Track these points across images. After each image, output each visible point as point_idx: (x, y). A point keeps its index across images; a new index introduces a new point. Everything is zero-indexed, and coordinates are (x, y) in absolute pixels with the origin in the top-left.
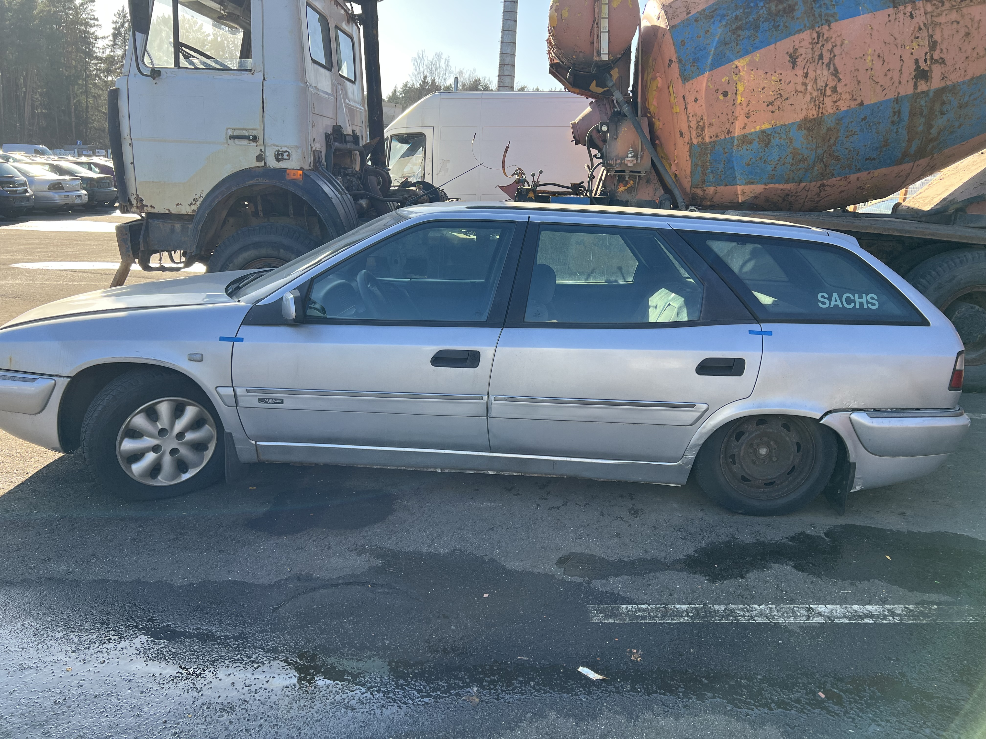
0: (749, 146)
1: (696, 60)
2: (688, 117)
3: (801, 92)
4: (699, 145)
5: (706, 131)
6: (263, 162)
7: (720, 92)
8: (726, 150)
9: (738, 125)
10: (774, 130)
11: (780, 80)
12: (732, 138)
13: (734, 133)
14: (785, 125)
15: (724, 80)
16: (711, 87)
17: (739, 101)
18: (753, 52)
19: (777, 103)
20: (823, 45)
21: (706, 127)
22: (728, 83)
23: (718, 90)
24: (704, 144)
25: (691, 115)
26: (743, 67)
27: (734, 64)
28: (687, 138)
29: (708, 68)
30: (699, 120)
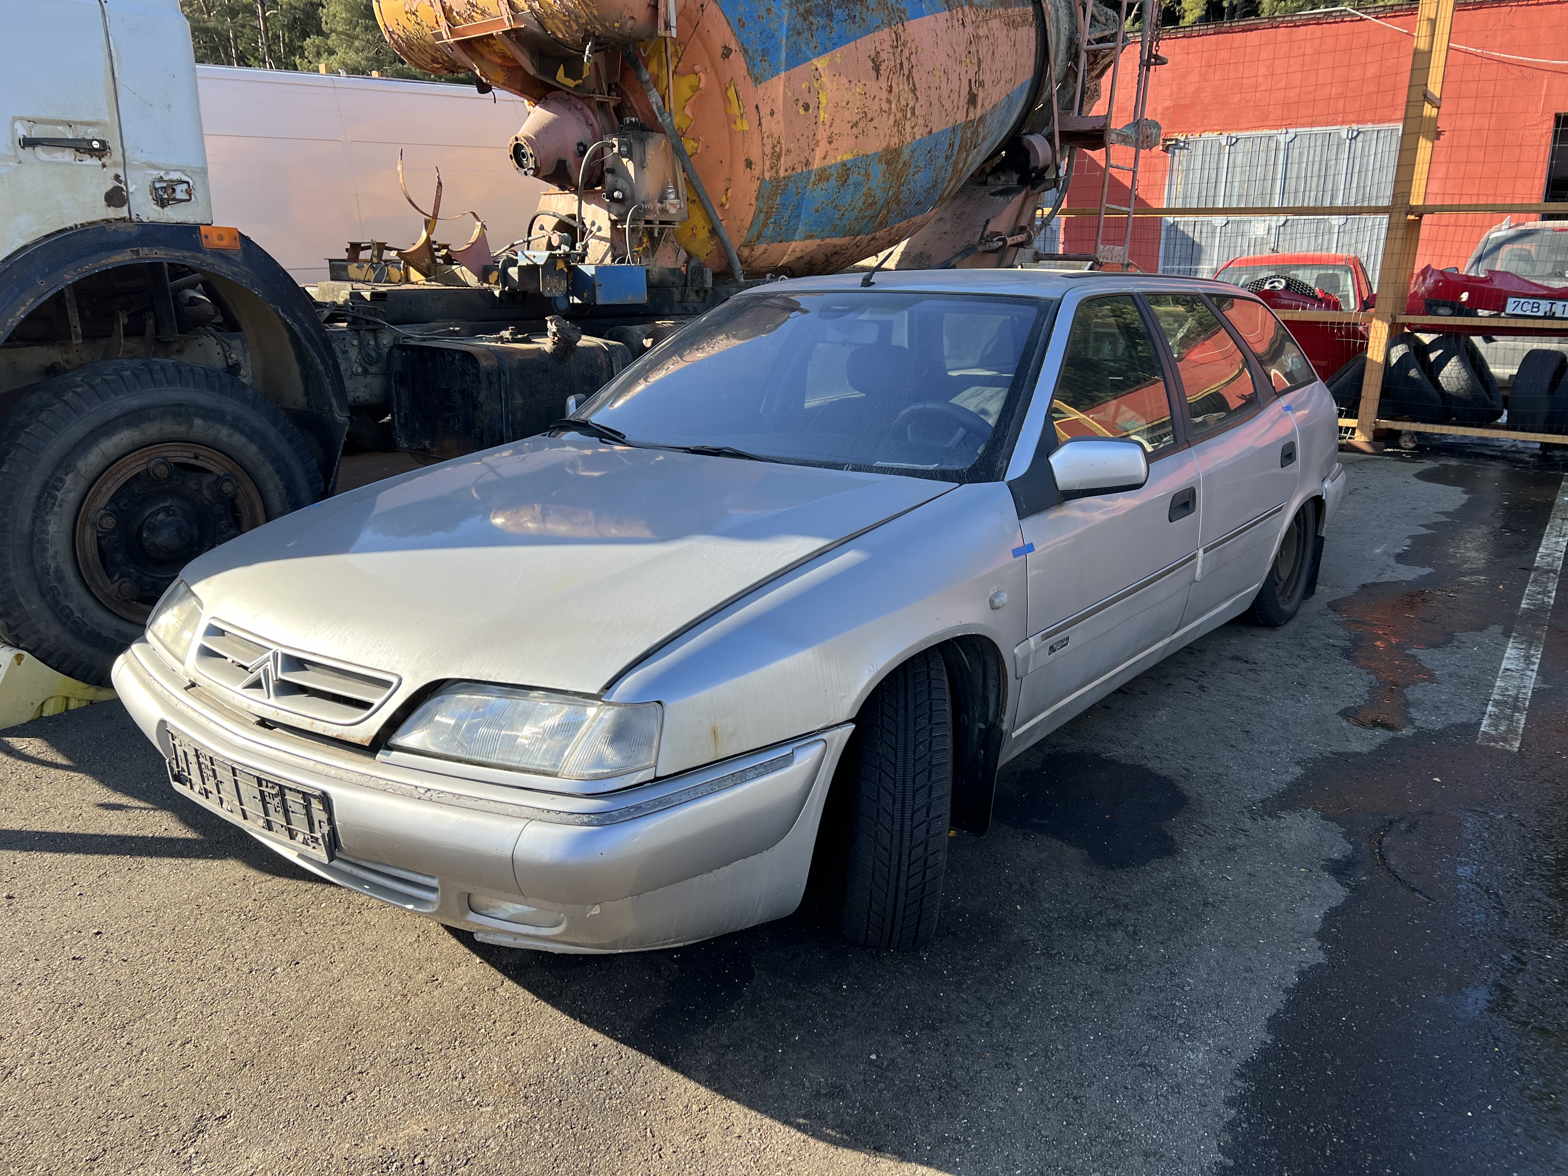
0: (825, 183)
1: (765, 53)
2: (763, 138)
3: (885, 112)
4: (771, 182)
5: (782, 160)
6: (125, 208)
7: (801, 103)
8: (799, 190)
9: (819, 152)
10: (855, 163)
11: (865, 94)
12: (810, 172)
13: (813, 165)
14: (867, 156)
15: (803, 86)
16: (790, 95)
17: (821, 119)
18: (833, 49)
19: (861, 125)
20: (902, 51)
21: (783, 155)
22: (809, 92)
23: (797, 100)
24: (777, 179)
25: (765, 136)
26: (824, 69)
27: (812, 64)
28: (757, 172)
29: (783, 67)
30: (775, 143)
